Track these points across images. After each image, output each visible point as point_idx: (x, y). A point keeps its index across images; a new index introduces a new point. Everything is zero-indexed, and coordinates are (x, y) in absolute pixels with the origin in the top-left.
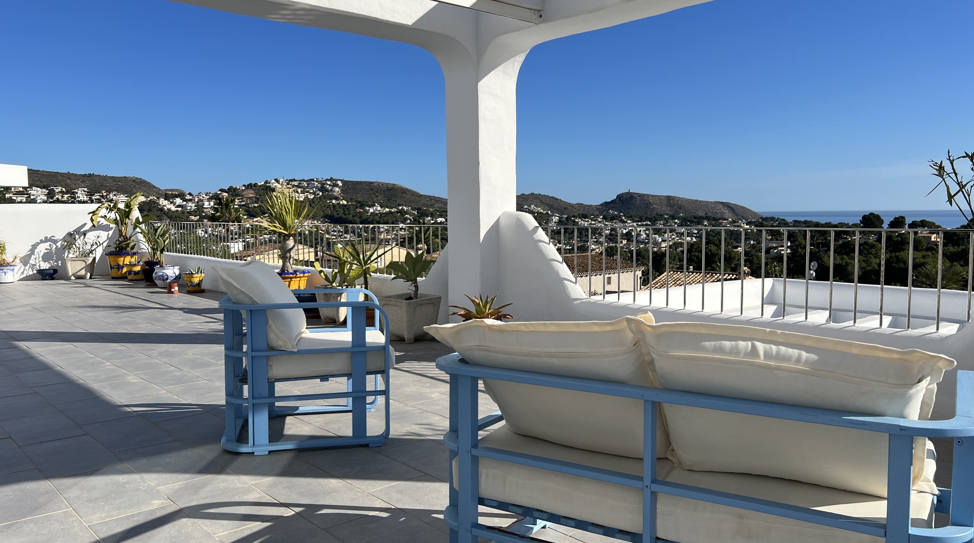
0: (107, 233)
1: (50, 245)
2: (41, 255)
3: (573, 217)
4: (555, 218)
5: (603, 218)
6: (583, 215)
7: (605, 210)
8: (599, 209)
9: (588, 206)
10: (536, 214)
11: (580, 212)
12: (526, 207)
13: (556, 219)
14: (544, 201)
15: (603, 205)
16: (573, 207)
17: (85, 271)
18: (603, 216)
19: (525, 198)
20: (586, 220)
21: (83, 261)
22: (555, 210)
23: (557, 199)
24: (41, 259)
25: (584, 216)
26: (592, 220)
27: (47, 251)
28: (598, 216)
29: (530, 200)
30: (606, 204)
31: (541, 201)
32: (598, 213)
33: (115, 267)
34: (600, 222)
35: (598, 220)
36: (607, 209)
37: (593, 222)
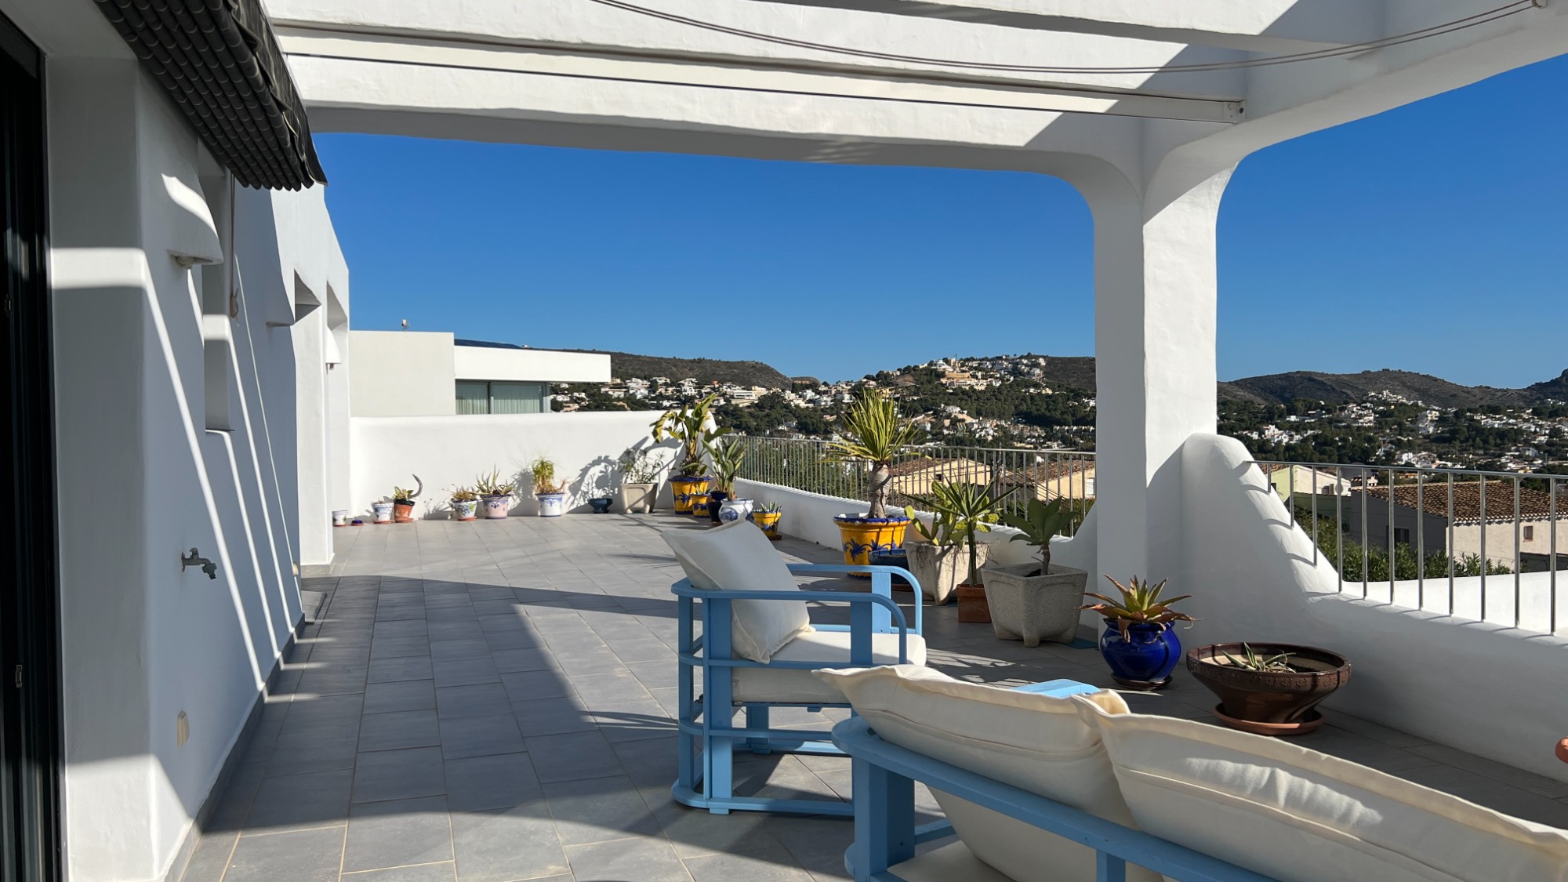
0: (674, 450)
1: (606, 467)
2: (595, 480)
3: (1470, 410)
4: (1430, 413)
5: (1533, 413)
6: (1489, 407)
7: (1538, 399)
8: (1525, 397)
9: (1501, 390)
10: (1393, 407)
11: (1483, 403)
12: (1373, 394)
13: (1433, 415)
14: (1409, 384)
15: (1534, 389)
16: (1468, 393)
17: (644, 502)
18: (1533, 409)
19: (1370, 379)
20: (1497, 416)
21: (642, 488)
22: (1431, 400)
23: (1436, 380)
24: (594, 485)
25: (1492, 410)
26: (1509, 417)
27: (601, 474)
28: (1522, 409)
29: (1381, 383)
30: (1540, 386)
31: (1404, 384)
32: (1521, 404)
33: (680, 497)
34: (1525, 421)
35: (1521, 417)
36: (1542, 396)
37: (1511, 421)
